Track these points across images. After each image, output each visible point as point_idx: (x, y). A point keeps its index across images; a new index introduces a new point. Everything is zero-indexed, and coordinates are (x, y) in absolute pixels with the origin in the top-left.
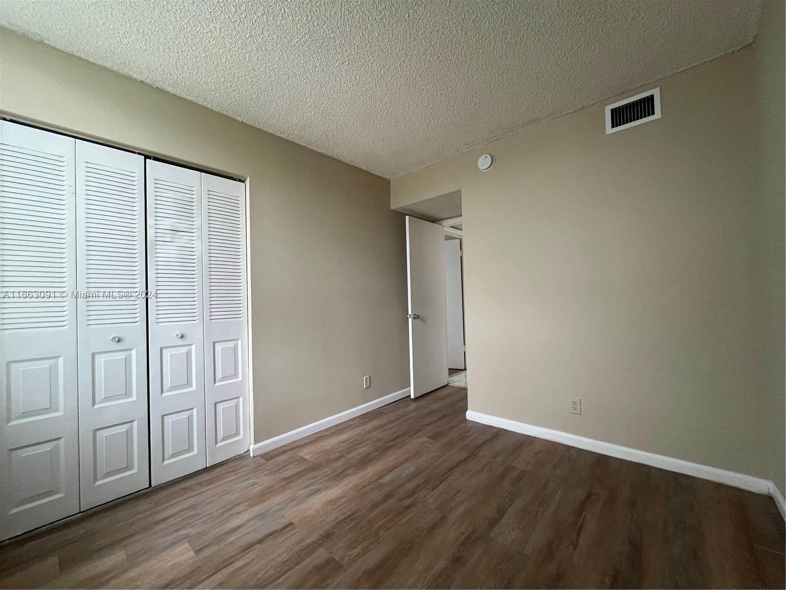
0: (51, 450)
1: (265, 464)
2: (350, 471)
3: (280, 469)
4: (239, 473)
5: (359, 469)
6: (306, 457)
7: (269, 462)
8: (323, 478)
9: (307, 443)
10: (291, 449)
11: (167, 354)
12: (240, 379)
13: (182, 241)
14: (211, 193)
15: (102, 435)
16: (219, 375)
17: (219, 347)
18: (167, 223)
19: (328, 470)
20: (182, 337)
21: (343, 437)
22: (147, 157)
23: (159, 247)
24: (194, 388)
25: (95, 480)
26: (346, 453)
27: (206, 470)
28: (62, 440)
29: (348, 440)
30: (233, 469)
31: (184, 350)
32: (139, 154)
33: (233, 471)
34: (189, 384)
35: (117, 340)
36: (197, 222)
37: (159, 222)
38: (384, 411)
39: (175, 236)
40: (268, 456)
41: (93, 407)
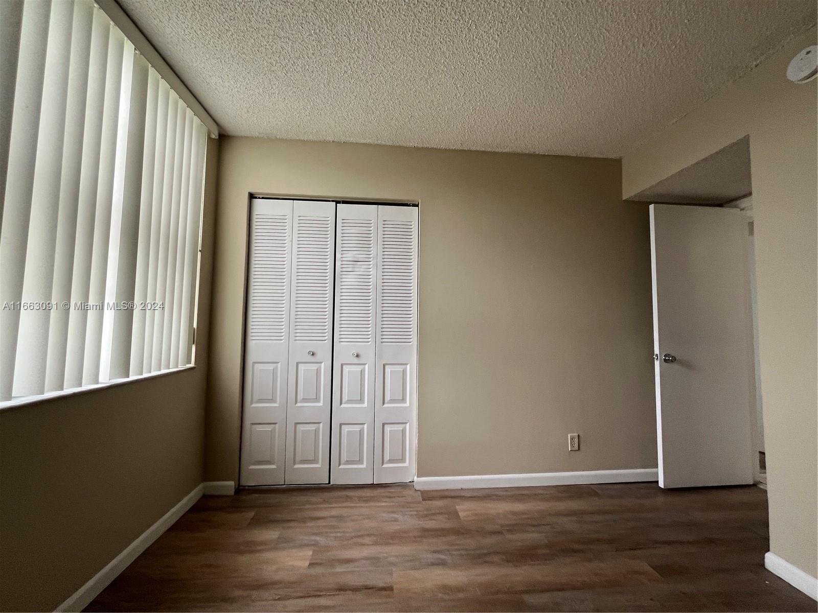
0: (272, 430)
1: (419, 503)
2: (496, 558)
3: (427, 516)
4: (393, 502)
5: (508, 562)
6: (460, 514)
7: (424, 502)
8: (458, 550)
9: (475, 497)
10: (452, 497)
11: (346, 369)
12: (408, 404)
13: (362, 270)
14: (386, 223)
15: (301, 428)
16: (388, 398)
17: (388, 369)
18: (349, 256)
19: (470, 543)
20: (357, 356)
21: (519, 507)
22: (337, 202)
23: (344, 276)
24: (365, 405)
25: (294, 464)
26: (508, 531)
27: (373, 486)
28: (277, 425)
29: (523, 513)
30: (392, 495)
31: (359, 368)
32: (333, 201)
33: (390, 497)
34: (361, 400)
35: (311, 353)
36: (373, 252)
37: (344, 256)
38: (599, 492)
39: (356, 266)
40: (428, 496)
41: (295, 404)
